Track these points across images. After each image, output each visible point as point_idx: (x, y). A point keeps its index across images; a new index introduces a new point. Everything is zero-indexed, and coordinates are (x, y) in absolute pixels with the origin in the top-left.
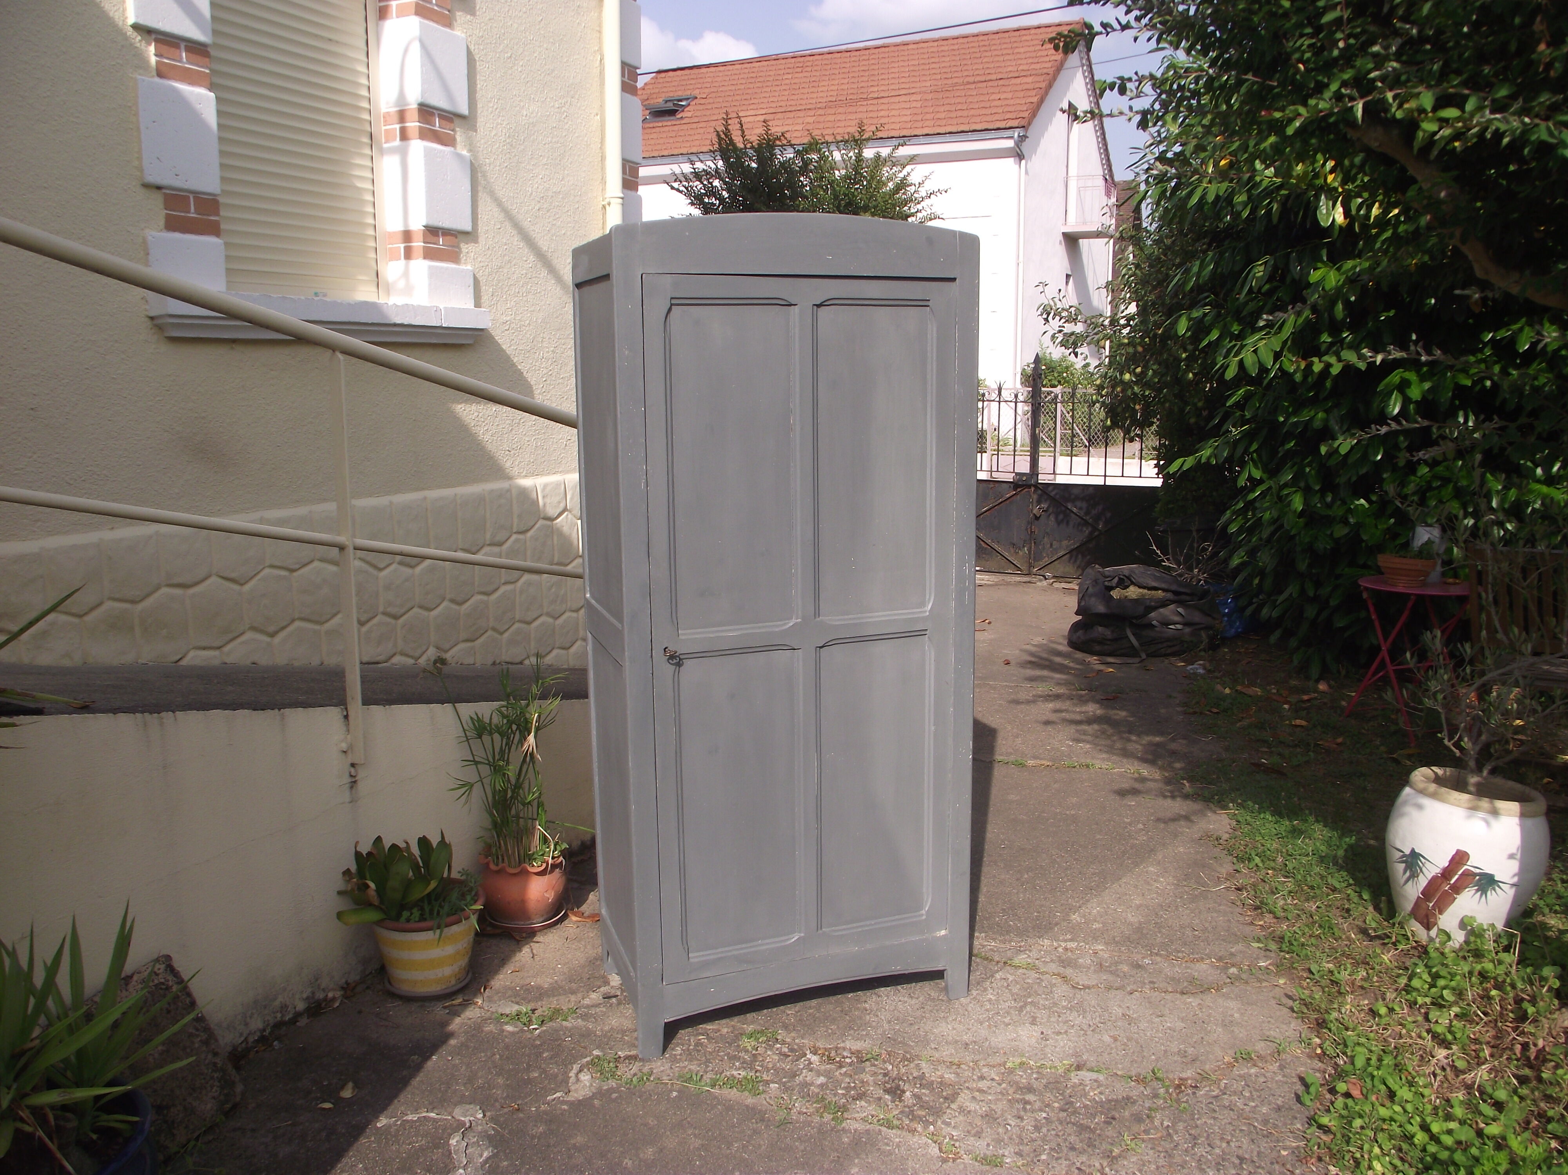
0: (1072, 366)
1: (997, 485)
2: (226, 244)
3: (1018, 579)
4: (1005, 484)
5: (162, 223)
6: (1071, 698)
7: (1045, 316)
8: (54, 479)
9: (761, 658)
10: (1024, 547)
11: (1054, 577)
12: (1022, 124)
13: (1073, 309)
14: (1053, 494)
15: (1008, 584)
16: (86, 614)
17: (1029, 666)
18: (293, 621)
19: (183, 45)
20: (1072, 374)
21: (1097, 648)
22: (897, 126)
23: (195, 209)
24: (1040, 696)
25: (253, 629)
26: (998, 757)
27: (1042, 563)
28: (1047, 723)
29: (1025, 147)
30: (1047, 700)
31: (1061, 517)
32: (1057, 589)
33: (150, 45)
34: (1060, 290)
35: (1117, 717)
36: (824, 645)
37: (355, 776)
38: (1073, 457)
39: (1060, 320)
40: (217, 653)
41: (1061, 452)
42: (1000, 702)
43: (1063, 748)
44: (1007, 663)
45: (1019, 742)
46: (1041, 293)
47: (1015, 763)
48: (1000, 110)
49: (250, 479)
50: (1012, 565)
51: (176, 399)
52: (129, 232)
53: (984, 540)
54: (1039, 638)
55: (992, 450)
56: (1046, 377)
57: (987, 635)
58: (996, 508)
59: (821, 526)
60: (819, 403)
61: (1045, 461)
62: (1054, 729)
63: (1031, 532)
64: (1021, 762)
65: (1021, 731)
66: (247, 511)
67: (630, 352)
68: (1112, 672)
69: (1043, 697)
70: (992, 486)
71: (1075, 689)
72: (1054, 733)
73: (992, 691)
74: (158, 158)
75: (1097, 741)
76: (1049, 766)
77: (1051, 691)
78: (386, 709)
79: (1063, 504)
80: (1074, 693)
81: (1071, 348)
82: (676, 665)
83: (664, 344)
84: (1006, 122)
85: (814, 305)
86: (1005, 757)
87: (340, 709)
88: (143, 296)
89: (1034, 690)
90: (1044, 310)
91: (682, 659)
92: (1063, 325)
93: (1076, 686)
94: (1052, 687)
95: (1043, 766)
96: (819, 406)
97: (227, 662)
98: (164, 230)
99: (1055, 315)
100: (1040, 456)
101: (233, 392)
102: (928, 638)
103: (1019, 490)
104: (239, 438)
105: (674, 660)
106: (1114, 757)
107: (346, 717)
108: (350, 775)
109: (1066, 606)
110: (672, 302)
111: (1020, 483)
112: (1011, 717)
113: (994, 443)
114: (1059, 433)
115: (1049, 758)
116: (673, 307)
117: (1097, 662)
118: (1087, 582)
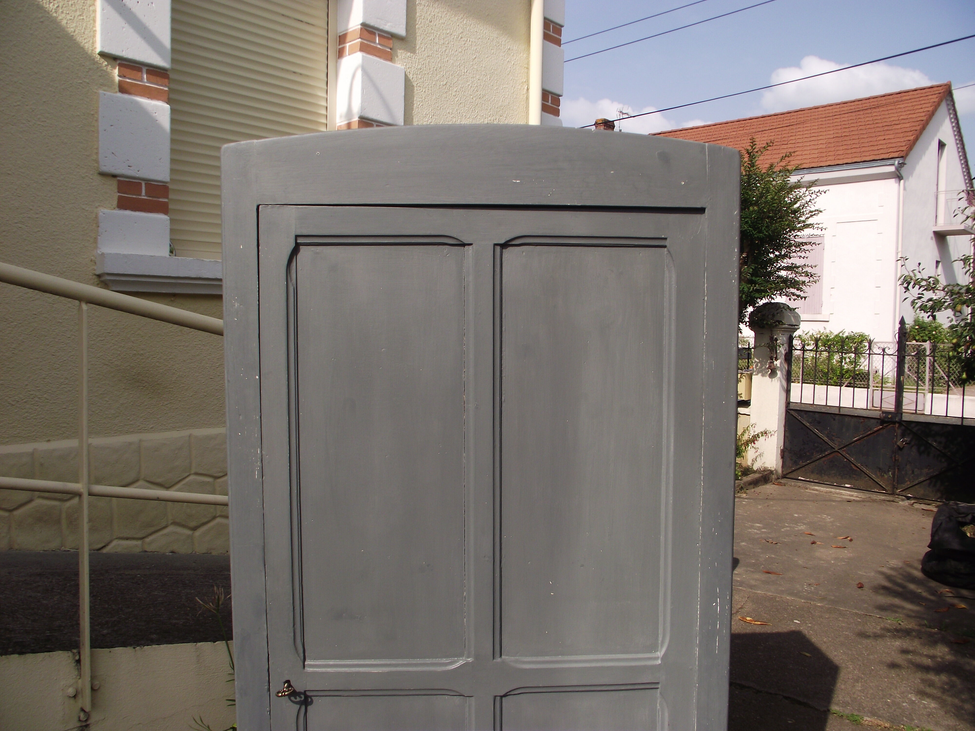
0: (940, 326)
1: (866, 420)
2: (171, 220)
3: (883, 497)
4: (873, 420)
5: (115, 203)
6: (919, 635)
7: (905, 285)
10: (889, 471)
11: (915, 498)
13: (931, 280)
14: (915, 430)
15: (874, 501)
16: (16, 509)
17: (882, 591)
18: (214, 518)
19: (144, 70)
20: (940, 333)
22: (808, 161)
23: (146, 193)
24: (888, 630)
25: (175, 523)
26: (834, 708)
27: (905, 486)
28: (893, 666)
29: (903, 171)
30: (894, 637)
31: (922, 448)
32: (917, 510)
33: (115, 69)
34: (919, 264)
35: (968, 667)
36: (508, 694)
37: (86, 721)
38: (934, 394)
39: (919, 289)
40: (139, 542)
41: (924, 390)
42: (847, 633)
43: (904, 704)
44: (861, 586)
45: (860, 688)
46: (902, 266)
47: (851, 718)
48: (885, 146)
49: (182, 404)
50: (878, 485)
51: (116, 339)
52: (83, 209)
53: (854, 463)
54: (895, 561)
55: (874, 387)
56: (919, 335)
57: (845, 554)
58: (865, 438)
59: (504, 537)
60: (503, 375)
61: (908, 397)
62: (898, 675)
63: (896, 460)
64: (857, 718)
65: (863, 674)
66: (178, 429)
67: (241, 305)
68: (964, 608)
69: (891, 632)
70: (862, 421)
71: (925, 625)
72: (897, 681)
73: (840, 619)
74: (113, 153)
75: (944, 697)
76: (887, 729)
77: (900, 624)
78: (135, 651)
79: (924, 438)
80: (924, 629)
81: (929, 311)
82: (301, 703)
83: (286, 295)
84: (889, 154)
85: (495, 245)
86: (841, 708)
87: (70, 654)
88: (92, 259)
89: (883, 622)
90: (905, 280)
91: (310, 697)
92: (922, 292)
93: (926, 622)
94: (901, 619)
95: (880, 728)
96: (504, 378)
97: (148, 550)
98: (117, 209)
99: (915, 284)
100: (904, 393)
101: (171, 335)
102: (661, 693)
103: (885, 425)
104: (174, 371)
105: (298, 697)
106: (962, 725)
107: (78, 662)
108: (80, 720)
109: (923, 528)
110: (298, 241)
111: (886, 420)
112: (855, 653)
113: (875, 382)
114: (927, 376)
115: (888, 716)
116: (301, 247)
117: (950, 595)
118: (941, 518)
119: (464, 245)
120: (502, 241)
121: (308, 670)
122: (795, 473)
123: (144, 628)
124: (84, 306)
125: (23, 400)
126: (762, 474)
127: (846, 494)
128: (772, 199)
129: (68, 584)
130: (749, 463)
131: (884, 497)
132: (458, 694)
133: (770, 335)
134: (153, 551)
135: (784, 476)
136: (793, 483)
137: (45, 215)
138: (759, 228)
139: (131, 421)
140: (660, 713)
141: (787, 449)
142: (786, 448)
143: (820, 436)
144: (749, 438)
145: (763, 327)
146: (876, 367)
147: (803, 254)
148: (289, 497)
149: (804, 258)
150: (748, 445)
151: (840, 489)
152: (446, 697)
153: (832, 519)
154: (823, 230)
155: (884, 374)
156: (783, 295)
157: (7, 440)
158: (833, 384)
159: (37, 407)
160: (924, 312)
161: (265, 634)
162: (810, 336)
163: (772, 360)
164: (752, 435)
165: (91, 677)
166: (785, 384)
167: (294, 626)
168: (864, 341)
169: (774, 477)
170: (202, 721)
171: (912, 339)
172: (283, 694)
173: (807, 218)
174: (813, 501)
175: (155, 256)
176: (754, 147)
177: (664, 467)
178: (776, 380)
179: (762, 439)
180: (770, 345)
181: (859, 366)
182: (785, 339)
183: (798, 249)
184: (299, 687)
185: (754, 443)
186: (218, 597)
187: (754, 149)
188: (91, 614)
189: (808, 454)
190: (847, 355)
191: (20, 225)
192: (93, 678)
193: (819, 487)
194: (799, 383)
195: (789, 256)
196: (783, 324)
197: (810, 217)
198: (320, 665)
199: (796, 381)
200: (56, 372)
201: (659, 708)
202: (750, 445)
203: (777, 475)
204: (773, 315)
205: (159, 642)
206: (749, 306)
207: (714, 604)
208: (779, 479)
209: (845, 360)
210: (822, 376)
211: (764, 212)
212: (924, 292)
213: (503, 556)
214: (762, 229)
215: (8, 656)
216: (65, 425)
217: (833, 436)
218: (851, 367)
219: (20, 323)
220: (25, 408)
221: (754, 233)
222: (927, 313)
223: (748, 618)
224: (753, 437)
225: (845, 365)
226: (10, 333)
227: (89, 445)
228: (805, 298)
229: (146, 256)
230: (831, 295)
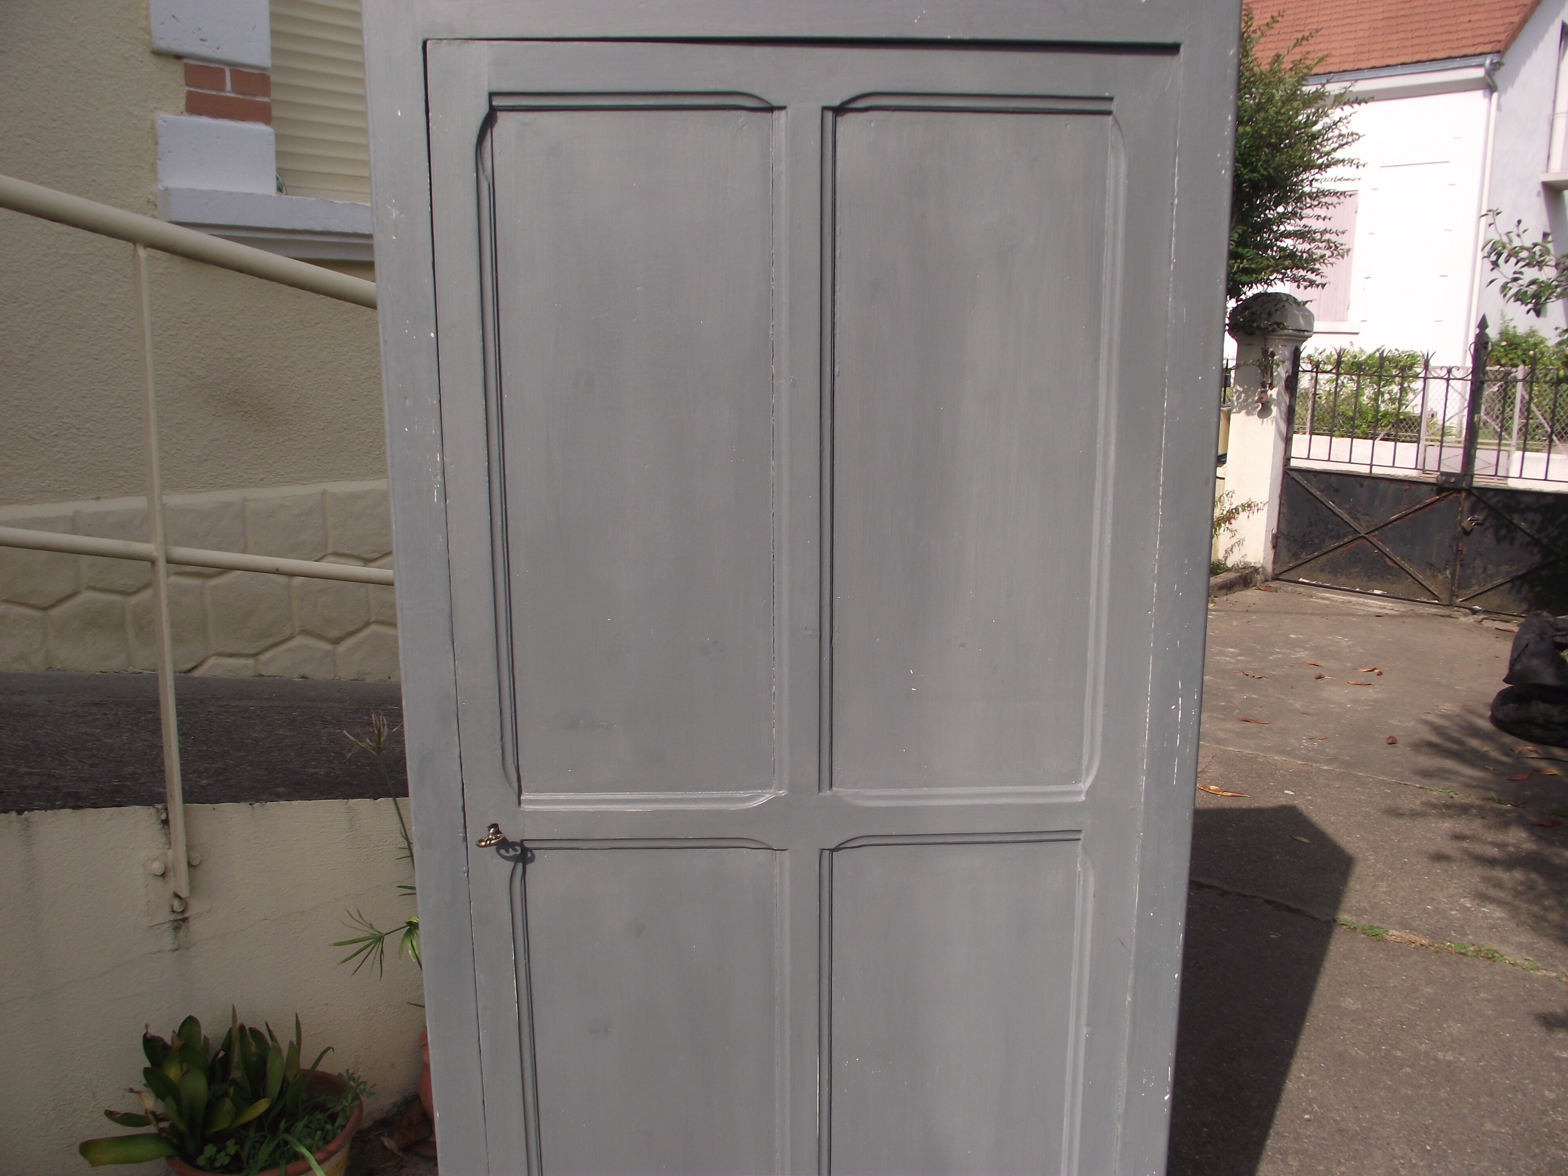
0: (1542, 342)
1: (1413, 487)
3: (1433, 610)
4: (1425, 486)
5: (182, 103)
6: (1482, 813)
7: (1493, 258)
8: (12, 432)
9: (702, 859)
10: (1445, 569)
11: (1486, 612)
12: (1498, 47)
13: (1537, 249)
14: (1492, 502)
15: (1420, 616)
16: (53, 606)
17: (1426, 749)
20: (1542, 353)
21: (1538, 732)
23: (232, 86)
24: (1434, 806)
25: (304, 632)
26: (1344, 917)
27: (1470, 593)
28: (1439, 857)
29: (1499, 78)
30: (1442, 816)
31: (1503, 532)
32: (1487, 629)
35: (1556, 861)
36: (841, 846)
37: (183, 912)
38: (1527, 454)
39: (1516, 264)
40: (250, 662)
41: (1509, 445)
42: (1367, 809)
43: (1453, 913)
44: (1392, 742)
45: (1385, 889)
46: (1490, 225)
47: (1369, 931)
48: (1470, 34)
49: (310, 441)
50: (1426, 591)
51: (197, 334)
52: (130, 113)
53: (1391, 556)
54: (1448, 705)
55: (1427, 440)
56: (1506, 356)
57: (1371, 693)
58: (1410, 516)
59: (837, 598)
60: (837, 331)
61: (1484, 458)
62: (1447, 871)
63: (1458, 551)
64: (1378, 931)
65: (1390, 868)
66: (304, 482)
67: (401, 213)
68: (1555, 775)
69: (1437, 808)
70: (1408, 487)
71: (1492, 799)
72: (1444, 880)
73: (1358, 789)
74: (174, 17)
75: (1516, 903)
76: (1424, 947)
77: (1452, 797)
78: (253, 809)
79: (1506, 516)
80: (1489, 805)
81: (1530, 302)
82: (516, 859)
83: (476, 195)
84: (1476, 47)
85: (825, 109)
86: (1354, 917)
87: (151, 810)
88: (149, 199)
89: (1426, 794)
90: (1493, 249)
91: (530, 850)
92: (1522, 270)
93: (1493, 794)
94: (1455, 790)
95: (1413, 945)
96: (837, 336)
97: (264, 674)
98: (185, 113)
99: (1509, 256)
100: (1478, 451)
101: (286, 328)
102: (1083, 847)
103: (1444, 494)
104: (293, 388)
105: (510, 850)
106: (1542, 944)
107: (166, 822)
108: (173, 911)
109: (1496, 657)
110: (494, 103)
111: (1446, 486)
112: (1379, 839)
113: (1431, 432)
114: (1517, 422)
115: (1427, 929)
116: (499, 114)
117: (1535, 755)
118: (1527, 636)
119: (771, 109)
120: (836, 103)
121: (526, 807)
122: (1293, 572)
123: (265, 778)
124: (142, 253)
125: (52, 432)
126: (1242, 572)
127: (1375, 604)
128: (1278, 113)
129: (143, 718)
130: (1220, 555)
131: (1435, 610)
132: (764, 847)
133: (1263, 347)
134: (273, 674)
135: (1276, 578)
136: (1290, 587)
137: (67, 123)
138: (1251, 164)
139: (228, 468)
140: (1081, 878)
141: (1283, 534)
142: (1280, 532)
143: (1338, 513)
144: (1222, 514)
145: (1252, 334)
146: (1432, 409)
147: (1322, 212)
148: (489, 533)
149: (1324, 219)
150: (1219, 525)
151: (1365, 598)
152: (744, 851)
153: (1349, 643)
154: (1360, 167)
155: (1446, 419)
156: (1287, 281)
157: (31, 496)
158: (1360, 435)
159: (75, 444)
160: (1522, 304)
161: (457, 752)
162: (1327, 356)
163: (1264, 387)
164: (1227, 509)
165: (187, 846)
166: (1283, 427)
167: (502, 738)
168: (1416, 366)
169: (1259, 578)
170: (361, 917)
171: (1494, 364)
172: (488, 842)
173: (1334, 150)
174: (1321, 615)
175: (252, 194)
176: (1249, 23)
177: (1098, 486)
178: (1270, 421)
179: (1242, 516)
180: (1262, 362)
181: (1404, 407)
182: (1287, 353)
183: (1316, 203)
184: (511, 833)
185: (1230, 523)
186: (379, 731)
187: (1250, 26)
188: (182, 757)
189: (1316, 541)
190: (1386, 388)
191: (28, 140)
192: (189, 848)
193: (1331, 593)
194: (1305, 433)
195: (1300, 215)
196: (1284, 328)
197: (1338, 148)
198: (544, 800)
199: (1301, 430)
200: (103, 387)
201: (1080, 870)
202: (1223, 525)
203: (1265, 575)
204: (1270, 314)
205: (289, 798)
206: (1230, 299)
207: (1173, 707)
208: (1267, 581)
209: (1383, 396)
210: (1343, 422)
211: (1261, 137)
212: (1524, 270)
213: (835, 629)
214: (1257, 165)
215: (56, 811)
216: (122, 473)
217: (1358, 512)
218: (1391, 408)
219: (39, 306)
220: (56, 446)
221: (1245, 172)
222: (1526, 305)
223: (1212, 787)
224: (1228, 512)
225: (1382, 406)
226: (24, 322)
227: (164, 505)
228: (1323, 286)
229: (237, 193)
230: (1364, 290)
